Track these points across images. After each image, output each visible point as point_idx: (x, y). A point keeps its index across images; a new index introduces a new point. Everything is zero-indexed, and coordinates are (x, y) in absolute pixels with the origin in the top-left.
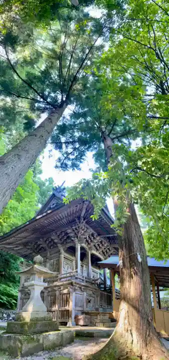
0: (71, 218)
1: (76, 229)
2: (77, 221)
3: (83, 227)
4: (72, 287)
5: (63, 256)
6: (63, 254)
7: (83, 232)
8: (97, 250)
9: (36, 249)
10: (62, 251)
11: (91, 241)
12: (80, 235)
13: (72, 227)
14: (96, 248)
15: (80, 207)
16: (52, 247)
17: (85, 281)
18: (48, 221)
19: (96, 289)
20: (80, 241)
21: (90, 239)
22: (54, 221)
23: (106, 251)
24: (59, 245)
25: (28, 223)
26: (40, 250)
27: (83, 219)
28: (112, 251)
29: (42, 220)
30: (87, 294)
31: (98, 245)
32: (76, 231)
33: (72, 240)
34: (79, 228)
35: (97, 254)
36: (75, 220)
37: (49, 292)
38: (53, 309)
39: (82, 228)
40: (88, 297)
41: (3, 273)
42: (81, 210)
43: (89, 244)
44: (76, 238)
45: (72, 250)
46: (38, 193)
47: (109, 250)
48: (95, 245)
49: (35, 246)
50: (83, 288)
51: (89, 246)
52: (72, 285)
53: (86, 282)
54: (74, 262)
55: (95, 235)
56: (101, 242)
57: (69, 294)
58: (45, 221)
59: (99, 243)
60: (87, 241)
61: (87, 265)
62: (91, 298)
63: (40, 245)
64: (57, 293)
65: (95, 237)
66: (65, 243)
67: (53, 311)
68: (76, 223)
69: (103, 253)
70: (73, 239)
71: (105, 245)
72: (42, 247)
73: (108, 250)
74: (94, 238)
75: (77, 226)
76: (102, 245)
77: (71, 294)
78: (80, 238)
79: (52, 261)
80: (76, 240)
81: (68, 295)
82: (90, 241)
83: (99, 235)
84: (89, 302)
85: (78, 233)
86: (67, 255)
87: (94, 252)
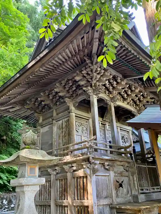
0: (77, 59)
1: (88, 74)
2: (88, 61)
3: (99, 69)
4: (89, 165)
5: (74, 114)
6: (74, 112)
7: (99, 76)
8: (124, 99)
9: (38, 108)
10: (72, 108)
11: (114, 88)
12: (95, 82)
13: (81, 71)
14: (123, 97)
15: (88, 38)
16: (58, 103)
17: (109, 152)
18: (44, 68)
19: (129, 163)
20: (96, 90)
21: (112, 85)
22: (53, 66)
23: (139, 99)
24: (67, 100)
25: (18, 75)
26: (43, 109)
27: (96, 57)
28: (149, 98)
29: (36, 69)
30: (115, 173)
31: (126, 92)
32: (88, 77)
33: (84, 91)
34: (92, 71)
35: (124, 105)
36: (85, 61)
37: (57, 173)
38: (65, 202)
39: (96, 71)
40: (117, 178)
41: (5, 138)
42: (91, 43)
43: (110, 92)
44: (89, 88)
45: (86, 105)
46: (29, 26)
47: (144, 97)
48: (120, 93)
49: (36, 104)
50: (106, 163)
51: (111, 96)
52: (90, 163)
53: (111, 152)
54: (91, 120)
55: (119, 78)
56: (130, 88)
57: (86, 177)
58: (41, 69)
59: (126, 89)
60: (107, 89)
61: (111, 122)
62: (123, 179)
63: (42, 101)
64: (69, 175)
65: (119, 81)
66: (74, 95)
67: (65, 206)
68: (87, 64)
69: (135, 102)
70: (84, 88)
71: (137, 91)
72: (45, 105)
73: (142, 97)
74: (118, 83)
75: (88, 69)
76: (132, 91)
77: (89, 177)
78: (95, 85)
79: (60, 122)
80: (90, 90)
81: (85, 179)
82: (111, 88)
83: (125, 77)
84: (121, 185)
85: (91, 79)
86: (80, 113)
87: (120, 103)
